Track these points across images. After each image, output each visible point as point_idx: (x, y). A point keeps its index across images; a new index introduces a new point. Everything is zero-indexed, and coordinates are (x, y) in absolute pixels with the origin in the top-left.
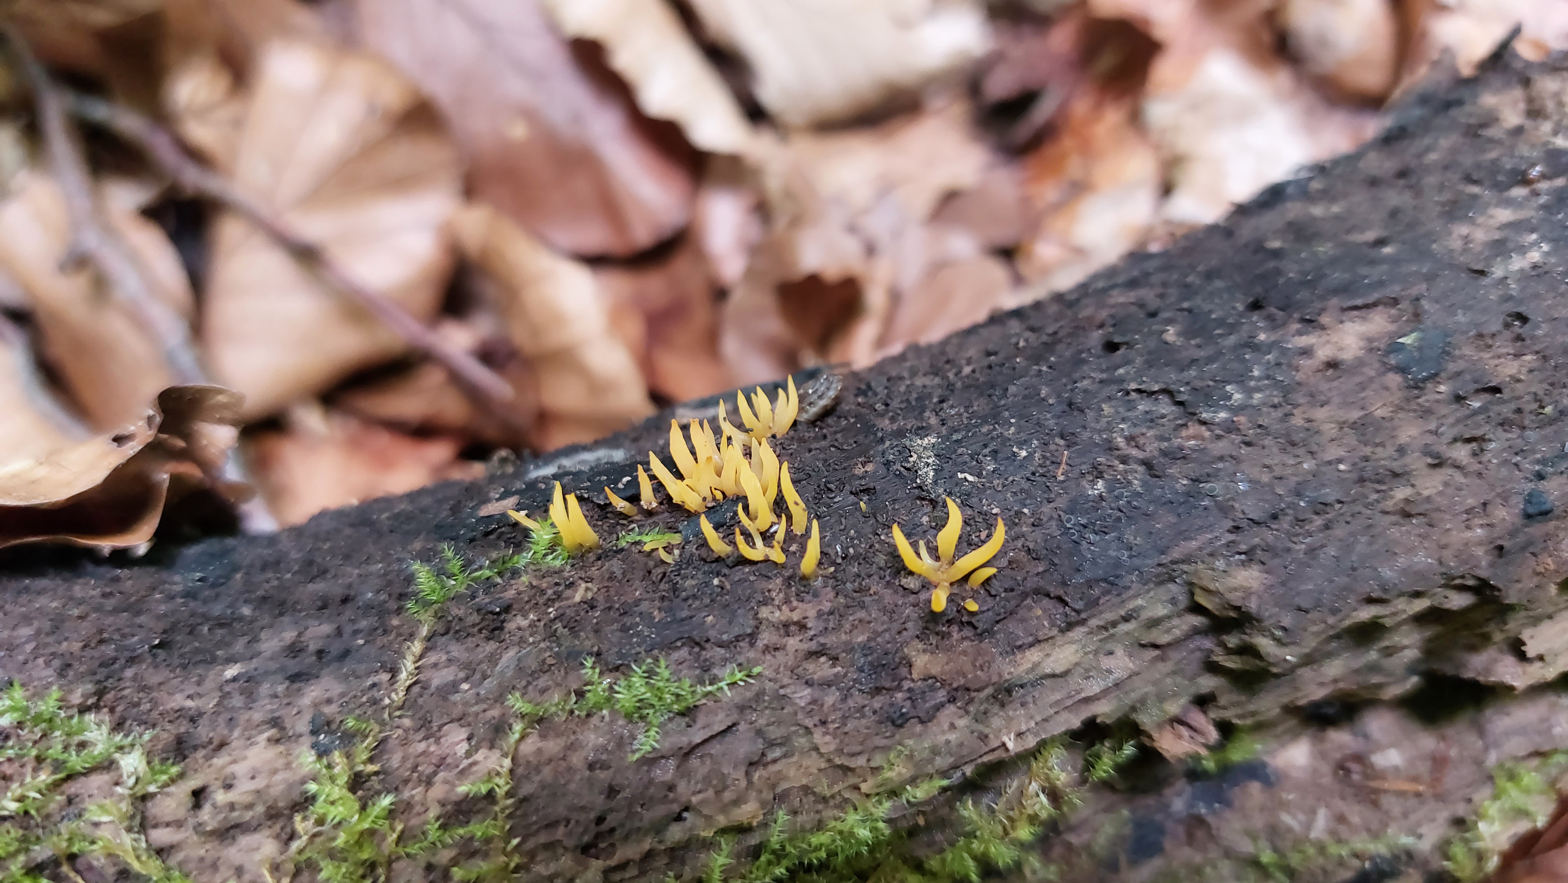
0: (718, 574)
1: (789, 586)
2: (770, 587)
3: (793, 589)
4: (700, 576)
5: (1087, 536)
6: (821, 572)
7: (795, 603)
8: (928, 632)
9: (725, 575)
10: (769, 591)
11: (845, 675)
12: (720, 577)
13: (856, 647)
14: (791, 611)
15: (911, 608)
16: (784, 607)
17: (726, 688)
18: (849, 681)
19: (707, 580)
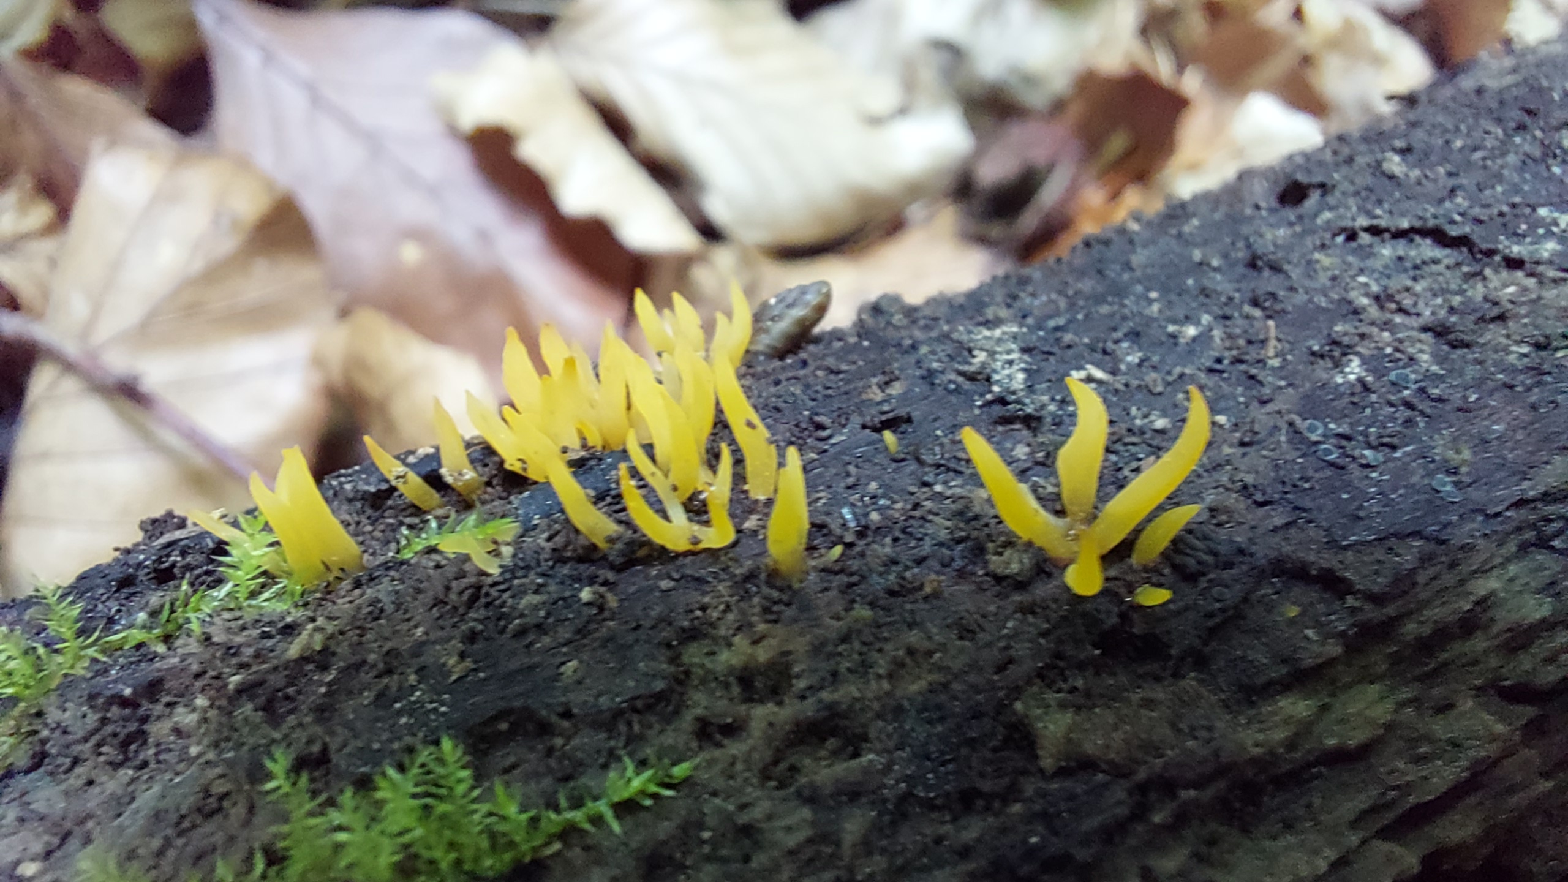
0: (592, 581)
1: (746, 596)
2: (707, 600)
3: (756, 600)
4: (553, 588)
5: (1357, 453)
6: (813, 563)
7: (762, 627)
8: (1061, 664)
9: (605, 583)
10: (704, 608)
11: (888, 768)
12: (596, 587)
13: (906, 703)
14: (755, 642)
15: (1018, 615)
16: (736, 640)
17: (609, 815)
18: (898, 782)
19: (567, 594)
